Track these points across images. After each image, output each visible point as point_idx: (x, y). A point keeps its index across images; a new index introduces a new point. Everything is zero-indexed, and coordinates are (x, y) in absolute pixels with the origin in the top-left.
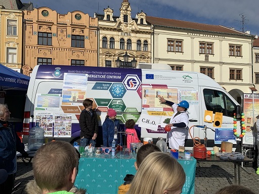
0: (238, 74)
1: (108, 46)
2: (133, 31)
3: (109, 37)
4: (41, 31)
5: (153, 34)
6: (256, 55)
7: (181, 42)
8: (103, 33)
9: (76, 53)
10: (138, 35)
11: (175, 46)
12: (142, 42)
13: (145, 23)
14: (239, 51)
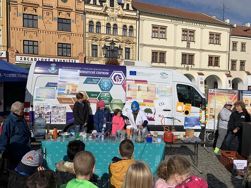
0: (216, 60)
1: (95, 30)
2: (119, 16)
3: (95, 22)
4: (25, 12)
5: (139, 19)
6: (233, 44)
7: (164, 29)
8: (89, 17)
9: (63, 37)
10: (124, 20)
11: (159, 32)
12: (128, 27)
13: (131, 8)
14: (218, 39)
